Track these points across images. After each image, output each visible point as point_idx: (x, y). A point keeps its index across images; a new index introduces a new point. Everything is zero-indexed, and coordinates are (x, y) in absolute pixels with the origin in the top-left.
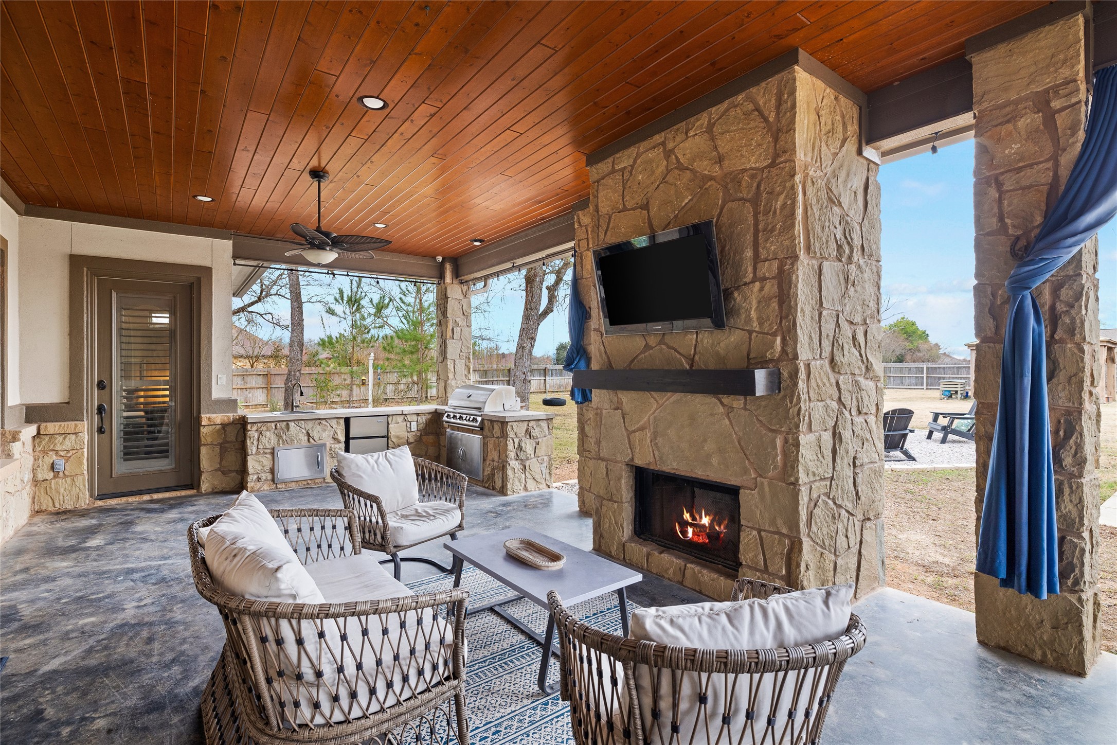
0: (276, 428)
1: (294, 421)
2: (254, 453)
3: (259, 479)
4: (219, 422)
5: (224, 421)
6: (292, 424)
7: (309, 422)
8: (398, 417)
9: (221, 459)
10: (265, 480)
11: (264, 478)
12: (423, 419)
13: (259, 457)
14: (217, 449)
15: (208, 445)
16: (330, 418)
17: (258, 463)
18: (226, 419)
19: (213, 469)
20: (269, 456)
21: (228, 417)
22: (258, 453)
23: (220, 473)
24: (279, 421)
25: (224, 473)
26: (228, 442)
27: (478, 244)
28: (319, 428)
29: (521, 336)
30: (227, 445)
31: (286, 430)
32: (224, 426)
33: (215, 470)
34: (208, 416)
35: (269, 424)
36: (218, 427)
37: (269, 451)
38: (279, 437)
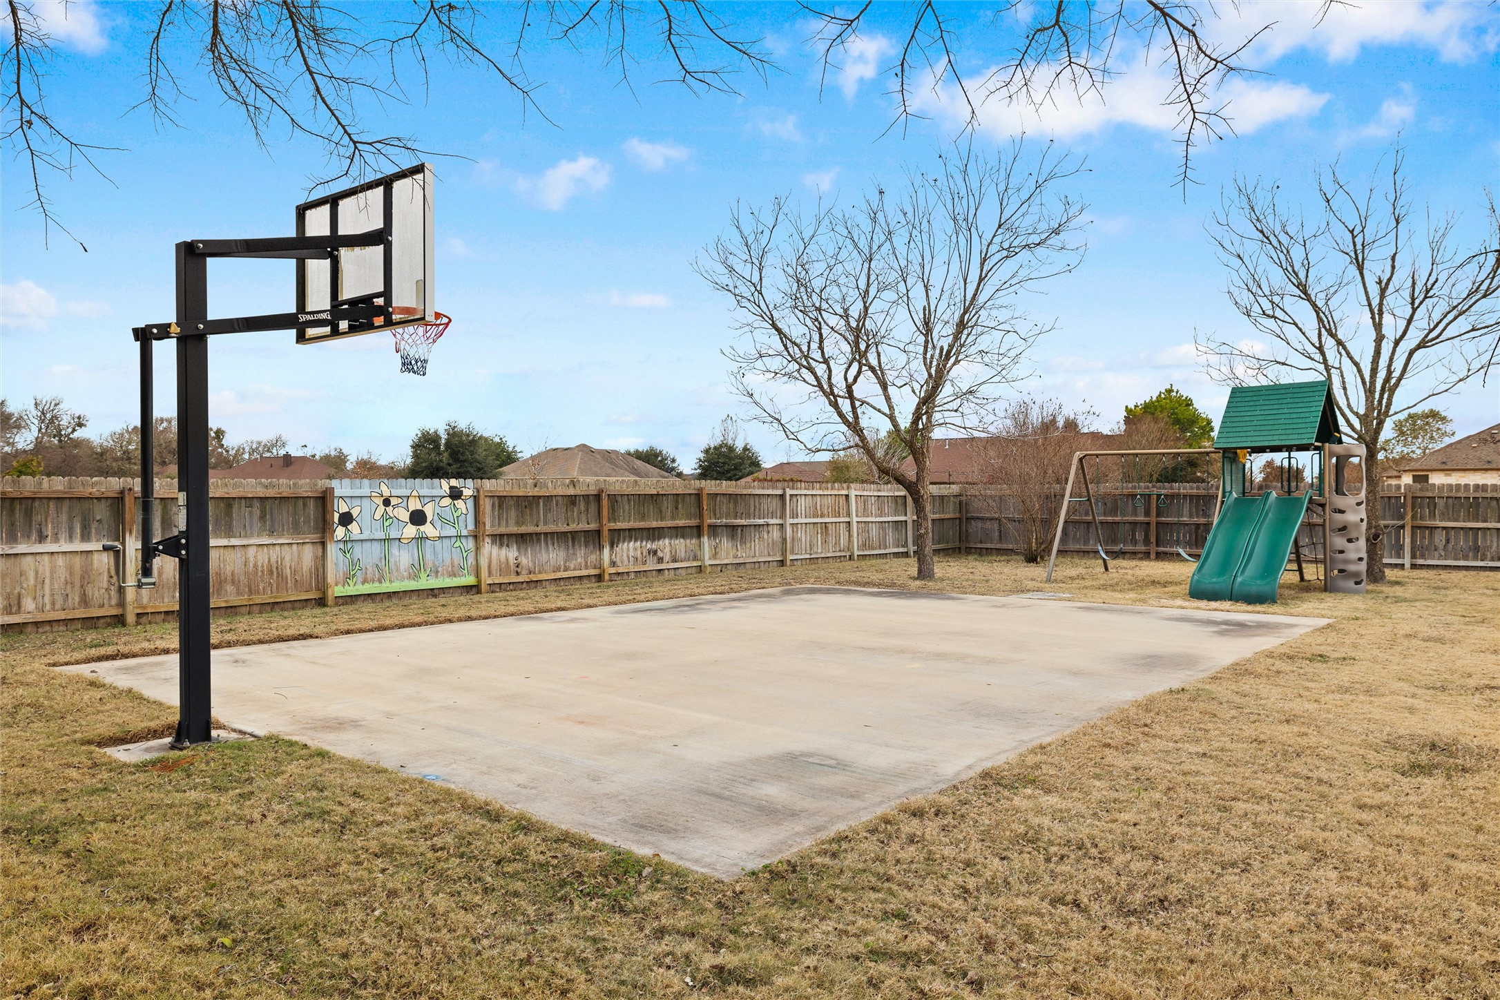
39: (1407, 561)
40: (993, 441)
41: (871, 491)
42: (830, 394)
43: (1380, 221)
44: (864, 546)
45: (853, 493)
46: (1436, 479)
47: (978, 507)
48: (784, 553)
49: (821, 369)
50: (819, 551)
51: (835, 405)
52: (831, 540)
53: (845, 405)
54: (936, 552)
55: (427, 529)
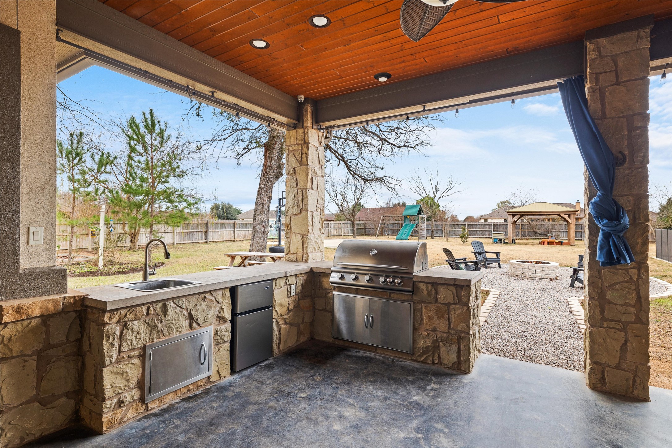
0: (148, 314)
1: (173, 299)
2: (114, 360)
3: (120, 403)
4: (37, 312)
5: (47, 309)
6: (171, 304)
7: (191, 298)
8: (281, 280)
9: (40, 379)
10: (130, 402)
11: (128, 399)
12: (300, 280)
13: (122, 365)
14: (33, 363)
15: (13, 357)
16: (215, 290)
17: (119, 377)
18: (51, 306)
19: (23, 400)
20: (136, 361)
21: (55, 302)
22: (120, 360)
23: (36, 405)
24: (151, 303)
25: (44, 403)
26: (52, 347)
27: (383, 79)
28: (203, 305)
29: (259, 194)
30: (50, 352)
31: (161, 314)
32: (45, 318)
33: (28, 402)
34: (15, 303)
35: (139, 309)
36: (34, 322)
37: (136, 353)
38: (152, 326)
39: (443, 236)
40: (381, 209)
41: (346, 222)
42: (338, 205)
43: (434, 176)
44: (344, 233)
45: (342, 223)
46: (489, 220)
47: (367, 226)
48: (329, 234)
49: (337, 201)
50: (335, 234)
51: (339, 207)
52: (338, 232)
53: (340, 207)
54: (357, 235)
55: (272, 228)
